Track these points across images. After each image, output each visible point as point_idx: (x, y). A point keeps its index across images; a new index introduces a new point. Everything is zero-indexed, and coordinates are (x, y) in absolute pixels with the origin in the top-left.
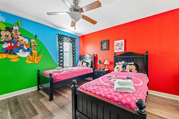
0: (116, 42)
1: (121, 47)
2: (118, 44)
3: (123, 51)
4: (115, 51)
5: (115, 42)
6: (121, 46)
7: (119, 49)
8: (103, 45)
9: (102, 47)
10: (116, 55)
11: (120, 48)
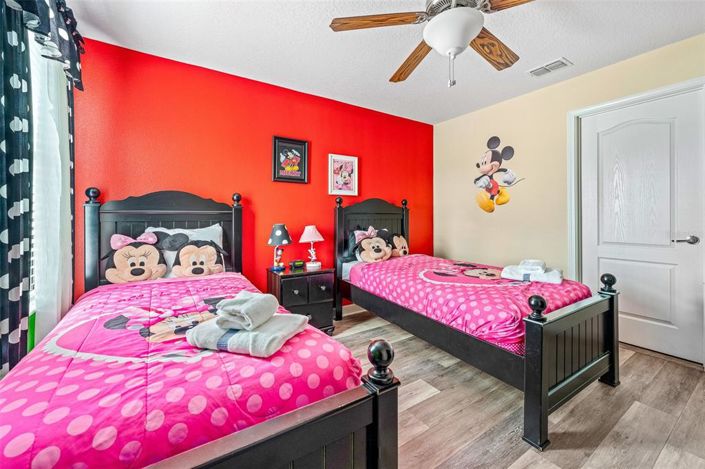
0: (335, 160)
1: (348, 178)
2: (341, 167)
3: (356, 194)
4: (332, 191)
5: (332, 157)
6: (350, 175)
7: (344, 187)
8: (283, 158)
9: (277, 165)
10: (344, 205)
11: (346, 184)
